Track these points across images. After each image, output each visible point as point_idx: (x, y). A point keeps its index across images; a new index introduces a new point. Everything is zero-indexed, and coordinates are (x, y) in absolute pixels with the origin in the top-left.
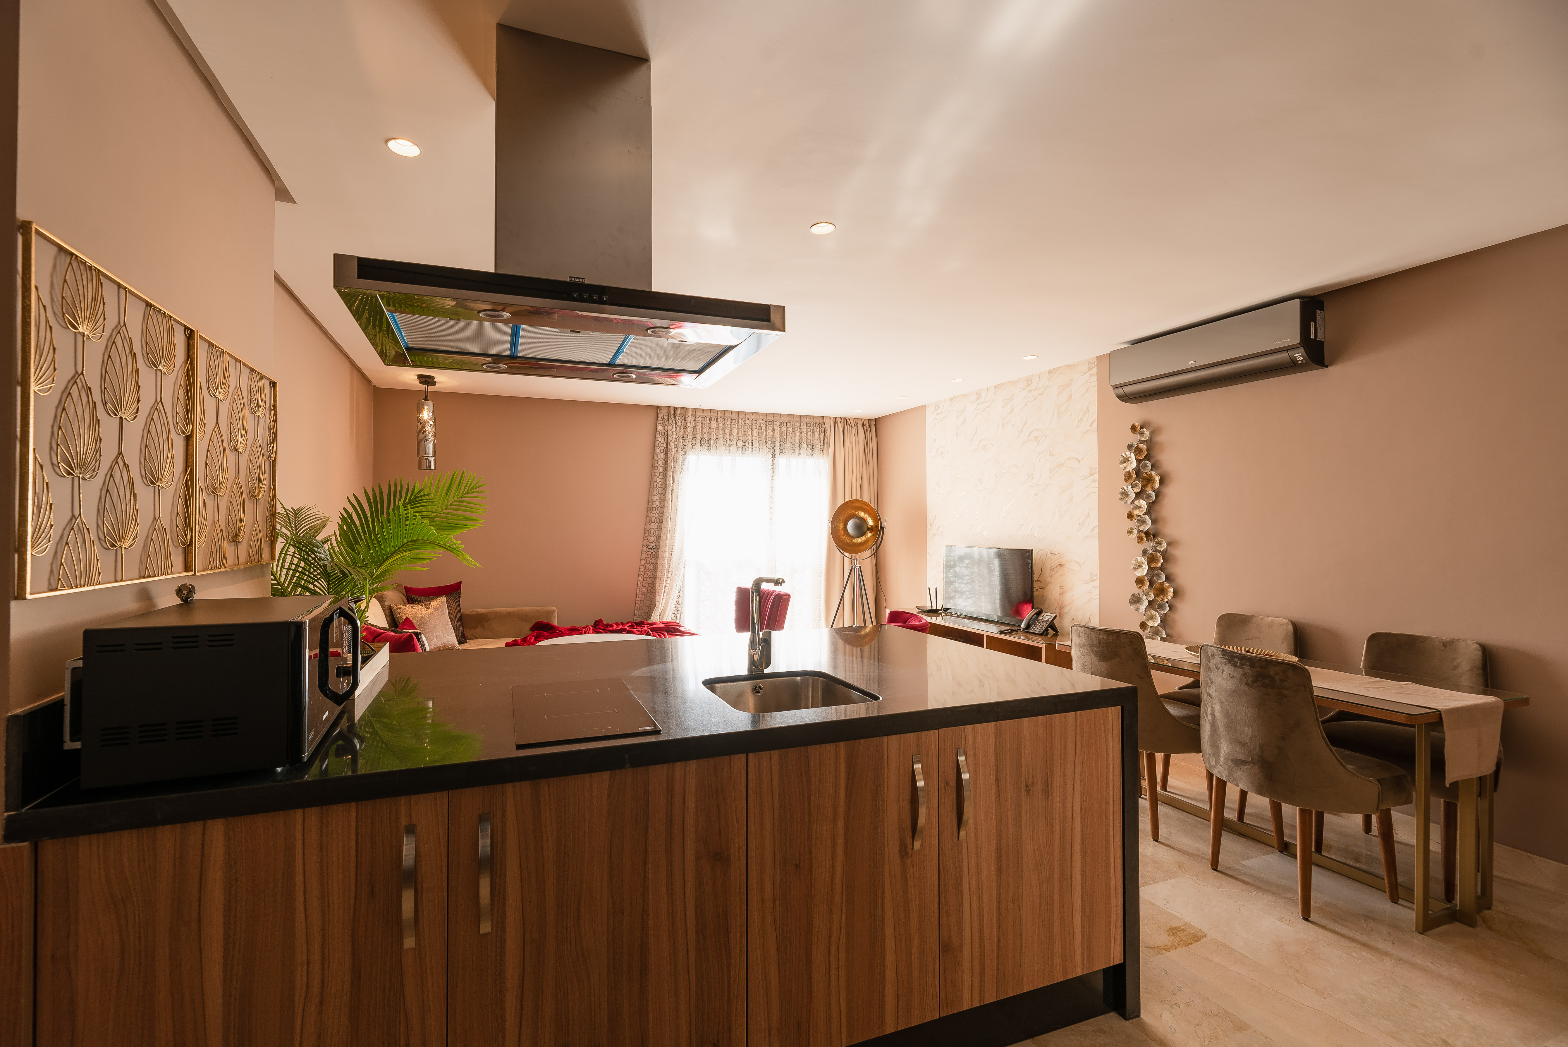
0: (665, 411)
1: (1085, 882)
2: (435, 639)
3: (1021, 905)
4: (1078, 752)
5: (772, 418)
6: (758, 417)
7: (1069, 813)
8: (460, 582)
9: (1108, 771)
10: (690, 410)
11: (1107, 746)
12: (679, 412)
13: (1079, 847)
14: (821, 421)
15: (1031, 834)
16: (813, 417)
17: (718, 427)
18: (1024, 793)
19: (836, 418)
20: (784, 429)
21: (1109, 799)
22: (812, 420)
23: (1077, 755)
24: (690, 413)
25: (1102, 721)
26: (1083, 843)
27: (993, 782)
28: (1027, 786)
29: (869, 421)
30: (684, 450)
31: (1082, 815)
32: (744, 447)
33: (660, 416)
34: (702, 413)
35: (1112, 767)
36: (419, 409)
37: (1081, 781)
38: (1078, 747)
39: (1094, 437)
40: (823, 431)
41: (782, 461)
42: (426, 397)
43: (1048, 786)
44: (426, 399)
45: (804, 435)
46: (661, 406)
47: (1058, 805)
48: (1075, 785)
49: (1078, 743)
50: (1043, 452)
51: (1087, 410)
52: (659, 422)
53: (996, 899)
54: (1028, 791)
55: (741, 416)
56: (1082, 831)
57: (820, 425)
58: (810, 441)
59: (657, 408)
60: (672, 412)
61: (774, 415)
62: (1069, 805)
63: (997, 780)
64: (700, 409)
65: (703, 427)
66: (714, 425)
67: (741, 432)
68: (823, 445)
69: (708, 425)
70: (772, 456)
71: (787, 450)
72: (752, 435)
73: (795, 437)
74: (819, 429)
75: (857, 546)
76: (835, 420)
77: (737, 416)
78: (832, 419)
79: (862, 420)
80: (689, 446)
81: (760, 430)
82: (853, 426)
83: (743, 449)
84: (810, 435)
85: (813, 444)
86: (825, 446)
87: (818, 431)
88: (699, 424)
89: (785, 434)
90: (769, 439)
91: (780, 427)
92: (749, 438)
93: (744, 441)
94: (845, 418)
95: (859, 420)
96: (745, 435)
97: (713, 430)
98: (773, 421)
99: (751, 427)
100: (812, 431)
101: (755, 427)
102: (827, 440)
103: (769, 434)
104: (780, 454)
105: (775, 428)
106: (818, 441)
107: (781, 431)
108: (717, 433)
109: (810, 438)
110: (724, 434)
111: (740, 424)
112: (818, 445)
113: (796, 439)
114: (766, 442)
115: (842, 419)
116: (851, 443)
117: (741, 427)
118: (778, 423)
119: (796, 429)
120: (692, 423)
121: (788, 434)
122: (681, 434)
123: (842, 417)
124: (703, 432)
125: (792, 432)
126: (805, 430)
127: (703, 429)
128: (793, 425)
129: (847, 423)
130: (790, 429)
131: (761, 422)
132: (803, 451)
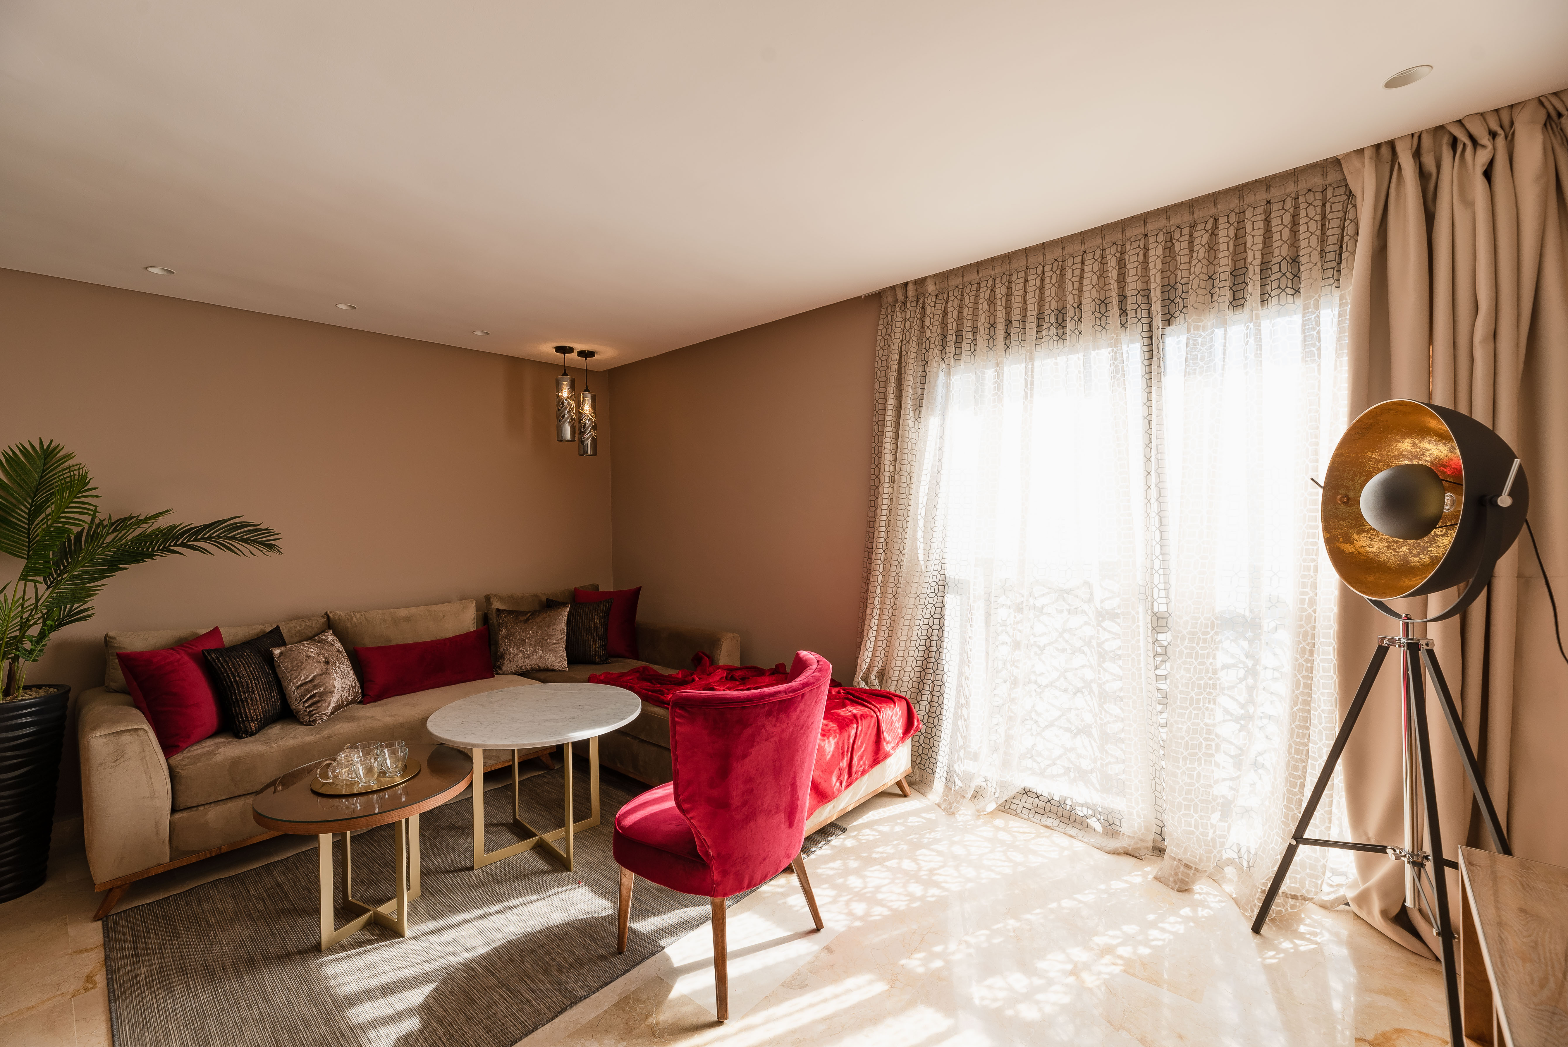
0: (890, 299)
2: (521, 654)
5: (1142, 230)
6: (1099, 241)
8: (641, 587)
14: (1331, 174)
17: (992, 301)
19: (1392, 144)
20: (1181, 247)
24: (931, 288)
30: (924, 363)
33: (883, 310)
36: (559, 388)
40: (1338, 206)
44: (565, 374)
45: (1255, 240)
46: (884, 290)
52: (879, 321)
57: (1328, 187)
58: (1281, 251)
60: (900, 297)
65: (961, 307)
66: (985, 294)
67: (1051, 292)
68: (1336, 248)
69: (972, 299)
70: (1146, 327)
71: (1192, 300)
72: (1080, 291)
73: (1221, 255)
74: (1324, 205)
75: (1405, 569)
76: (1385, 152)
77: (1041, 258)
78: (1367, 154)
79: (1540, 101)
80: (936, 352)
81: (1102, 274)
82: (1485, 140)
83: (1060, 331)
84: (1281, 234)
85: (1295, 261)
86: (1344, 249)
87: (1315, 212)
88: (954, 303)
89: (1185, 259)
90: (1132, 286)
91: (1169, 244)
92: (1070, 299)
93: (1061, 312)
94: (1440, 130)
95: (1516, 111)
96: (1061, 297)
97: (984, 306)
98: (1146, 235)
99: (1077, 272)
100: (1287, 219)
101: (1087, 269)
102: (1350, 229)
103: (1132, 272)
104: (1169, 319)
105: (1151, 253)
106: (1314, 241)
107: (1169, 255)
108: (992, 313)
109: (1280, 243)
110: (1008, 308)
111: (1047, 274)
112: (1316, 256)
113: (1224, 264)
114: (1122, 297)
115: (1424, 136)
116: (1469, 204)
117: (1051, 279)
118: (1161, 238)
119: (1222, 233)
120: (938, 307)
121: (1195, 256)
122: (915, 333)
123: (1416, 129)
124: (960, 319)
125: (1212, 247)
126: (1260, 225)
127: (960, 313)
128: (1215, 226)
129: (1454, 142)
130: (1202, 238)
131: (1108, 252)
132: (1253, 289)
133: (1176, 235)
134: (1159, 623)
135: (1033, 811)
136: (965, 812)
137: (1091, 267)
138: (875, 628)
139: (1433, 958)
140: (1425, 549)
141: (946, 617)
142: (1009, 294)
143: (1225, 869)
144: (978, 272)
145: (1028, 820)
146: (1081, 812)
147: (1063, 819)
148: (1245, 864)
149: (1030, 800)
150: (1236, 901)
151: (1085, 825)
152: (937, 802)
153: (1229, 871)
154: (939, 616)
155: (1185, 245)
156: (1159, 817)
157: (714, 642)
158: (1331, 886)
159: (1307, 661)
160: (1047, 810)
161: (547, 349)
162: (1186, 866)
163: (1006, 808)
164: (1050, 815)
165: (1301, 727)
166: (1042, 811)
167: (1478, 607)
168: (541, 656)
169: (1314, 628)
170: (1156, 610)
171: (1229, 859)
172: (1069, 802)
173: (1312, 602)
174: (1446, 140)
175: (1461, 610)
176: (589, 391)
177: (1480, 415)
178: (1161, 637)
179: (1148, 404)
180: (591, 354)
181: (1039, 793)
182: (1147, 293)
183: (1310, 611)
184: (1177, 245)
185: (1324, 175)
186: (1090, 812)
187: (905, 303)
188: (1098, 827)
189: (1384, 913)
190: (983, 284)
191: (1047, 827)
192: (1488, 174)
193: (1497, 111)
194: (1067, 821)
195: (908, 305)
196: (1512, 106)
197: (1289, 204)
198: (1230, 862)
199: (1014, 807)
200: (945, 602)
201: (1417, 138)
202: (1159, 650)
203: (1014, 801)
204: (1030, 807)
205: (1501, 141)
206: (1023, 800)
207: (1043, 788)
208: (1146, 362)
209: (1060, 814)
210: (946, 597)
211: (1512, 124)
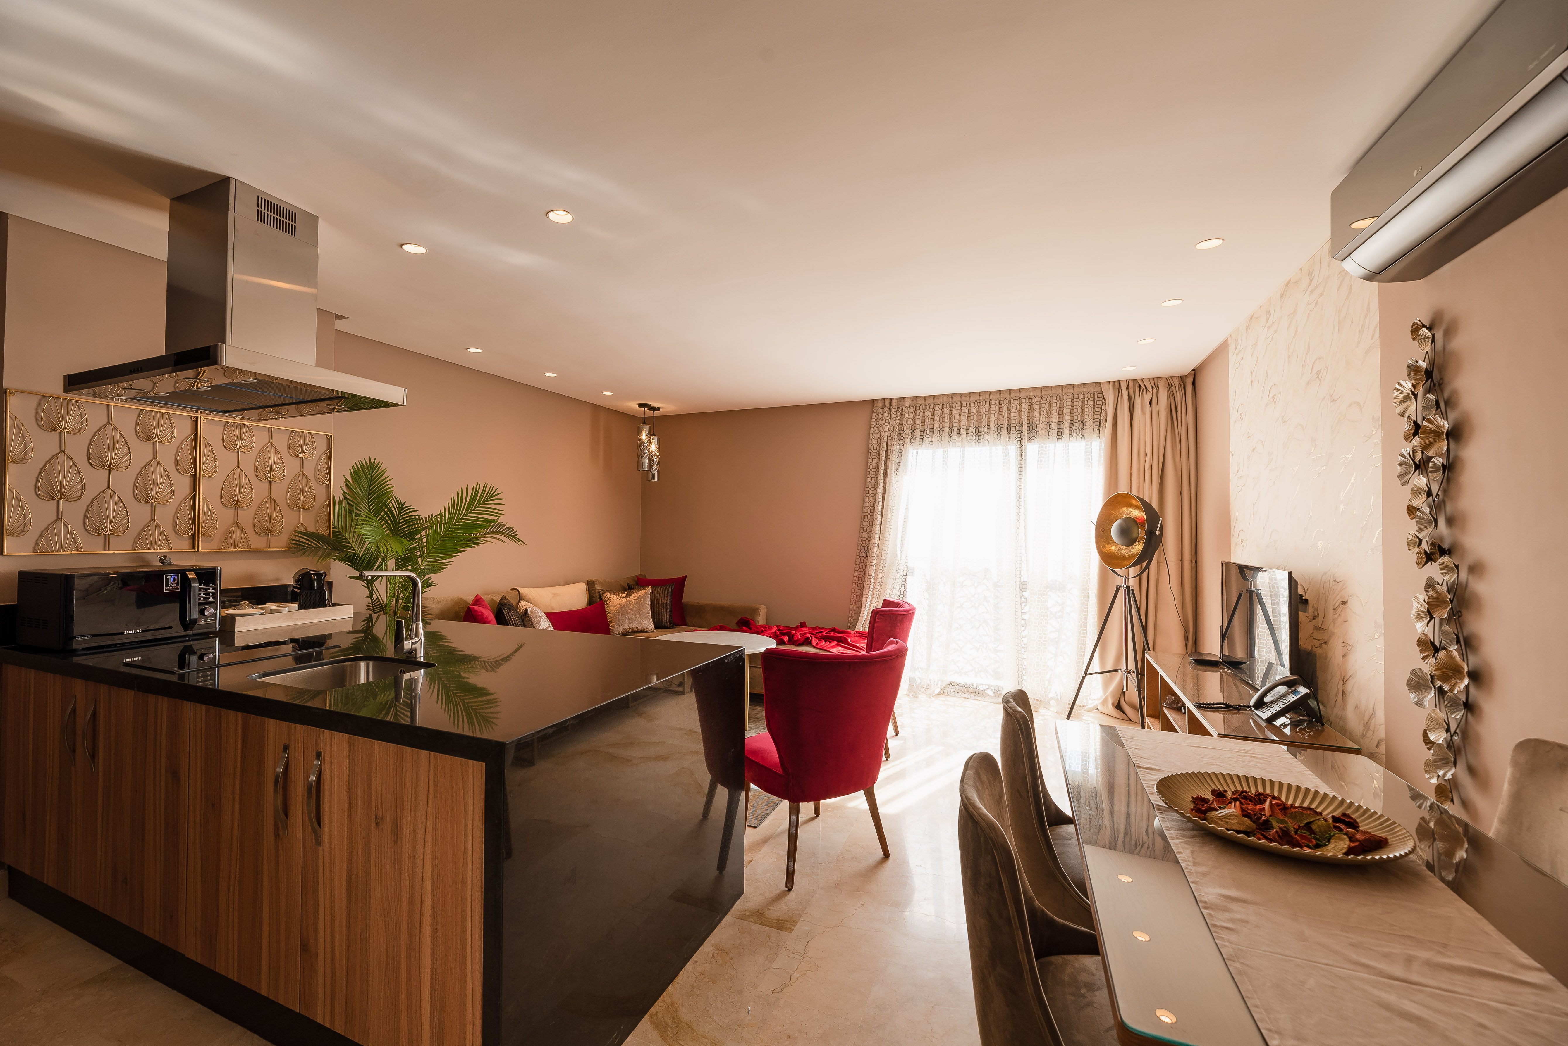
0: (880, 405)
1: (435, 967)
2: (627, 621)
3: (368, 948)
4: (430, 802)
5: (1019, 395)
6: (998, 396)
7: (419, 871)
8: (686, 576)
9: (466, 842)
10: (907, 400)
11: (466, 808)
12: (894, 403)
13: (429, 919)
14: (1097, 389)
15: (379, 874)
16: (1084, 385)
17: (942, 416)
18: (373, 825)
19: (1119, 382)
20: (1036, 406)
21: (467, 878)
22: (1081, 390)
23: (430, 805)
24: (907, 404)
25: (460, 774)
26: (434, 918)
27: (346, 798)
28: (376, 818)
29: (1182, 378)
30: (902, 445)
31: (433, 883)
32: (978, 434)
33: (875, 411)
34: (923, 401)
35: (471, 838)
36: (639, 432)
37: (433, 840)
38: (431, 796)
39: (1375, 358)
40: (1099, 402)
41: (1032, 448)
42: (644, 422)
43: (397, 828)
45: (1067, 410)
46: (876, 400)
47: (407, 855)
48: (427, 841)
49: (431, 790)
50: (1324, 398)
51: (1368, 309)
52: (874, 417)
53: (346, 925)
54: (377, 824)
55: (973, 398)
56: (433, 902)
57: (1096, 395)
58: (1077, 417)
59: (872, 402)
60: (887, 404)
61: (1020, 390)
62: (419, 862)
63: (349, 798)
64: (921, 397)
65: (924, 416)
66: (938, 412)
67: (974, 417)
68: (1098, 420)
69: (930, 413)
70: (1019, 442)
71: (1041, 433)
72: (989, 419)
73: (1054, 415)
74: (1094, 400)
75: (1123, 558)
76: (1117, 384)
77: (968, 399)
78: (1111, 384)
79: (1166, 378)
80: (908, 439)
81: (1000, 412)
82: (1149, 388)
83: (977, 438)
84: (1077, 410)
85: (1082, 422)
86: (1101, 422)
87: (1090, 403)
88: (919, 415)
89: (1038, 413)
90: (1014, 421)
91: (1030, 404)
92: (984, 423)
93: (978, 428)
94: (1135, 380)
95: (1159, 380)
96: (979, 420)
97: (937, 419)
98: (1020, 398)
99: (987, 410)
100: (1080, 404)
101: (992, 409)
102: (1104, 414)
103: (1014, 415)
104: (1030, 439)
105: (1023, 407)
106: (1091, 416)
107: (1031, 410)
108: (942, 422)
109: (1077, 414)
110: (951, 422)
111: (972, 408)
112: (1091, 422)
113: (1055, 418)
114: (1009, 426)
115: (1130, 381)
116: (1144, 414)
117: (974, 411)
118: (1027, 400)
119: (1054, 404)
120: (910, 414)
121: (1042, 413)
122: (897, 427)
123: (1128, 379)
124: (923, 422)
125: (1049, 409)
126: (1069, 404)
127: (924, 419)
128: (1051, 400)
129: (1140, 386)
130: (1045, 405)
131: (1002, 402)
132: (1066, 432)
133: (1034, 400)
134: (1023, 587)
135: (956, 692)
136: (922, 697)
137: (994, 409)
138: (870, 597)
139: (1127, 719)
140: (1130, 550)
141: (907, 590)
142: (951, 415)
143: (1050, 702)
144: (934, 399)
145: (955, 696)
146: (981, 688)
147: (972, 694)
148: (1059, 698)
149: (954, 687)
150: (1057, 713)
151: (984, 694)
152: (905, 693)
153: (1052, 702)
154: (903, 589)
155: (1038, 406)
156: (1020, 683)
157: (755, 611)
158: (1092, 700)
159: (1086, 600)
160: (963, 690)
161: (633, 406)
162: (1037, 700)
163: (942, 693)
164: (965, 692)
165: (1083, 630)
166: (961, 692)
167: (1145, 574)
168: (640, 622)
169: (1089, 586)
170: (1022, 580)
171: (1051, 698)
172: (975, 685)
173: (1088, 575)
174: (1137, 385)
175: (1140, 575)
176: (655, 436)
177: (1147, 499)
178: (1024, 594)
179: (1019, 480)
180: (659, 409)
181: (958, 682)
182: (1021, 425)
183: (1087, 578)
184: (1034, 405)
185: (1094, 387)
186: (987, 687)
187: (890, 409)
188: (992, 694)
189: (1113, 704)
190: (937, 406)
191: (965, 698)
192: (1150, 403)
193: (1153, 378)
194: (974, 694)
195: (893, 411)
196: (1158, 378)
197: (1081, 397)
198: (1052, 698)
199: (945, 691)
200: (907, 581)
201: (1128, 381)
202: (1023, 600)
203: (945, 689)
204: (954, 690)
205: (1154, 390)
206: (950, 688)
207: (961, 680)
208: (1019, 459)
209: (970, 691)
210: (907, 579)
211: (1158, 385)
